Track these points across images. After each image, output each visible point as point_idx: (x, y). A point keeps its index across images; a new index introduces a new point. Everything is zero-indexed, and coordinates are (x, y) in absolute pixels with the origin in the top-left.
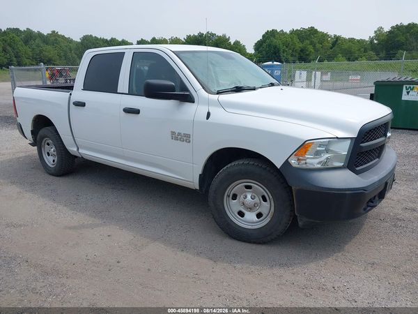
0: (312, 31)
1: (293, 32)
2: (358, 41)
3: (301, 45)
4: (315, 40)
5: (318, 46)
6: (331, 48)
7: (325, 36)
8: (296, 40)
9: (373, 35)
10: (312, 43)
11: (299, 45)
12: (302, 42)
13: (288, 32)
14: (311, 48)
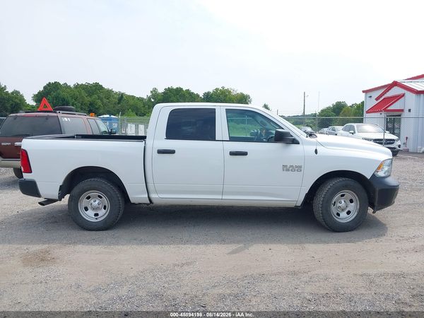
0: (97, 87)
1: (77, 86)
2: (138, 99)
3: (89, 99)
4: (101, 95)
5: (105, 101)
6: (119, 103)
7: (109, 92)
8: (84, 94)
9: (150, 94)
10: (99, 98)
11: (88, 100)
12: (90, 96)
13: (72, 86)
14: (99, 103)
